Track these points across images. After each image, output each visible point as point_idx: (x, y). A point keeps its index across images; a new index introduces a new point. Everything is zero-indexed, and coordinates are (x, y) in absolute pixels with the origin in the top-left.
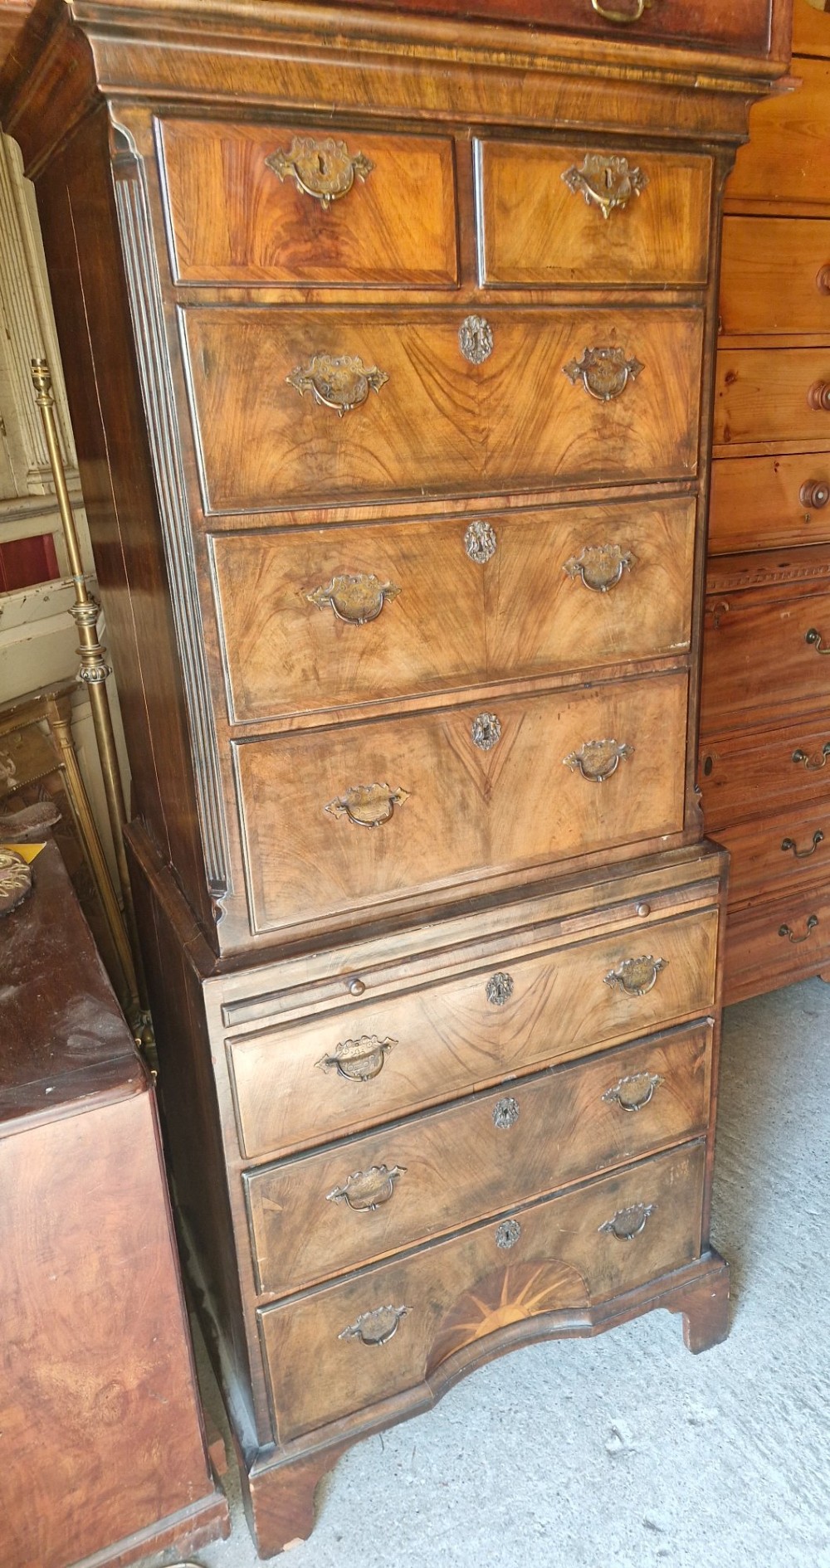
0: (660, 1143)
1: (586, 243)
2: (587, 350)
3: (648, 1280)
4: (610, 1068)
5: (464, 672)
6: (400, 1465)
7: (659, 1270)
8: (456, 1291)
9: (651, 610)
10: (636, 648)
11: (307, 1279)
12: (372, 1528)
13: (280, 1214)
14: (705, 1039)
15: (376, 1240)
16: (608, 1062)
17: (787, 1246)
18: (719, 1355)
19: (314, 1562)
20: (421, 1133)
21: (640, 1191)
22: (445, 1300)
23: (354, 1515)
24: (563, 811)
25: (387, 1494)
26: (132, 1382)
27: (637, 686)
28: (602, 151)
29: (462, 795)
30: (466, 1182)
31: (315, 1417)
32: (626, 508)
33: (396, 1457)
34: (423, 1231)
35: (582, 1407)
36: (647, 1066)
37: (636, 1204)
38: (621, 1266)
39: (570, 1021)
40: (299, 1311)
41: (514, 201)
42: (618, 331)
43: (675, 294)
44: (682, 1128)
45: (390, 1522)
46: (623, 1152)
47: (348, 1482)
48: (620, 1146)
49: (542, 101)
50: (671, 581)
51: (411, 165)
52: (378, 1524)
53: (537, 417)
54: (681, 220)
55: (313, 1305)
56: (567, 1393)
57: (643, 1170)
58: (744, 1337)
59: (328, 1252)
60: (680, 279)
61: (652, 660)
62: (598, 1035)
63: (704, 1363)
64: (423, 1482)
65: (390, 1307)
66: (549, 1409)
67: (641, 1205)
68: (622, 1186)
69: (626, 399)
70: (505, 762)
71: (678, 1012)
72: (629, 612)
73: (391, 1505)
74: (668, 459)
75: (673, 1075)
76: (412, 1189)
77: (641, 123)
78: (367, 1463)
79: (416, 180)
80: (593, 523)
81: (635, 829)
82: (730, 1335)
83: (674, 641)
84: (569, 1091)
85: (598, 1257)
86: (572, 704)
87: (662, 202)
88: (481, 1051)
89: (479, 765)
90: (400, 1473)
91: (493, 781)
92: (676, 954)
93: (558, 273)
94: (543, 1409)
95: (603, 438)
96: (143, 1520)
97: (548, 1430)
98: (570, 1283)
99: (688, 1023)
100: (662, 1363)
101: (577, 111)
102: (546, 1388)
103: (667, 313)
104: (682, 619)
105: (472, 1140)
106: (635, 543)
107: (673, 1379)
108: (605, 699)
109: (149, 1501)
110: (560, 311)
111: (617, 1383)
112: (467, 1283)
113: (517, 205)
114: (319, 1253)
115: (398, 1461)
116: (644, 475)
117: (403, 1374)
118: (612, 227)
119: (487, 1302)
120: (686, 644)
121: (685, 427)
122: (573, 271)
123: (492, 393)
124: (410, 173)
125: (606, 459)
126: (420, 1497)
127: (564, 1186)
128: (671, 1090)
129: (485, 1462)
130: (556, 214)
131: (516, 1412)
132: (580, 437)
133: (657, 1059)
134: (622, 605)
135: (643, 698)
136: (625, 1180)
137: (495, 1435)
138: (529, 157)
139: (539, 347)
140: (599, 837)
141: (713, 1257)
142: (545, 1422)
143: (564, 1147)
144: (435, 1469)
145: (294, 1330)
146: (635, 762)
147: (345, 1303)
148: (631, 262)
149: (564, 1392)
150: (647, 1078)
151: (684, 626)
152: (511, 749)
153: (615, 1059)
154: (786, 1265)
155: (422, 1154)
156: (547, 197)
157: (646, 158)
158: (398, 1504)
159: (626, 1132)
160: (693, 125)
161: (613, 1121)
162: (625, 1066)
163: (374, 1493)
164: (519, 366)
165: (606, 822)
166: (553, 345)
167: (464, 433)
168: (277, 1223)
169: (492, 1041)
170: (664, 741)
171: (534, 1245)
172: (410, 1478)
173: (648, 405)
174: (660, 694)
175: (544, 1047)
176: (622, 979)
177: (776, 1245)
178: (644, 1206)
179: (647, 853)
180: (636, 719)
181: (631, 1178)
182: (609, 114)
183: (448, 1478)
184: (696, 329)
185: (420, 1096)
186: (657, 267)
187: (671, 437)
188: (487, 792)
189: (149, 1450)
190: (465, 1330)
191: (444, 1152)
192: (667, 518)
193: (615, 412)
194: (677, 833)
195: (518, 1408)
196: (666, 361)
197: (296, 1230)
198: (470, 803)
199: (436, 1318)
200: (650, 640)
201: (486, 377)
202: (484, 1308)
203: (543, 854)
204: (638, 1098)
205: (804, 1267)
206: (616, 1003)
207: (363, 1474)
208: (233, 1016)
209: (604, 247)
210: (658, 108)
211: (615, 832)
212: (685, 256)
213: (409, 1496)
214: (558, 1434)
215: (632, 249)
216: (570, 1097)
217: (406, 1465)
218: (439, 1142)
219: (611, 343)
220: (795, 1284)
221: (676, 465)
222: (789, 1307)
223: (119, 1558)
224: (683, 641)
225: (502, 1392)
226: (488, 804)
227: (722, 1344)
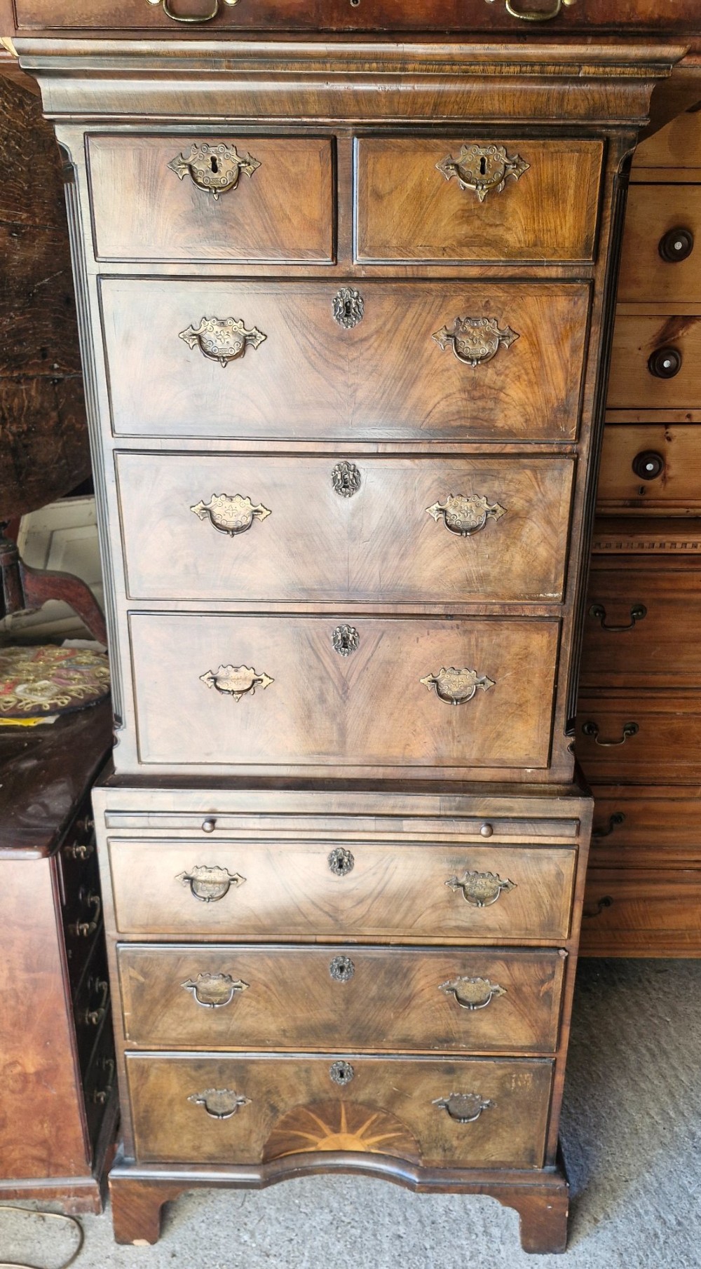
0: (500, 1048)
1: (459, 224)
2: (459, 319)
3: (483, 1166)
4: (448, 962)
5: (327, 587)
6: (246, 1224)
7: (496, 1162)
8: (292, 1102)
9: (518, 558)
10: (500, 591)
11: (163, 1042)
12: (199, 1260)
13: (143, 984)
14: (554, 967)
15: (221, 1034)
16: (447, 956)
17: (674, 1198)
18: (549, 1263)
19: (147, 1264)
20: (263, 959)
21: (477, 1083)
22: (281, 1106)
23: (194, 1243)
24: (419, 723)
25: (223, 1241)
26: (31, 1069)
27: (501, 625)
28: (480, 142)
29: (321, 690)
30: (302, 1015)
31: (166, 1153)
32: (495, 464)
33: (247, 1216)
34: (263, 1041)
35: (406, 1249)
36: (488, 973)
37: (474, 1095)
38: (455, 1143)
39: (410, 909)
40: (157, 1065)
41: (387, 188)
42: (492, 304)
43: (560, 270)
44: (524, 1042)
45: (214, 1263)
46: (459, 1042)
47: (204, 1218)
48: (457, 1036)
49: (420, 101)
50: (543, 534)
51: (293, 162)
52: (205, 1259)
53: (404, 377)
54: (564, 201)
55: (168, 1065)
56: (402, 1230)
57: (481, 1065)
58: (581, 1259)
59: (181, 1028)
60: (560, 256)
61: (522, 605)
62: (438, 930)
63: (531, 1264)
64: (254, 1245)
65: (231, 1092)
66: (379, 1238)
67: (477, 1097)
68: (459, 1073)
69: (499, 365)
70: (363, 670)
71: (526, 934)
72: (495, 558)
73: (221, 1250)
74: (543, 422)
75: (516, 991)
76: (254, 1003)
77: (525, 113)
78: (225, 1211)
79: (297, 175)
80: (459, 474)
81: (495, 754)
82: (569, 1251)
83: (544, 590)
84: (405, 970)
85: (431, 1126)
86: (431, 631)
87: (543, 185)
88: (321, 909)
89: (338, 669)
90: (242, 1230)
91: (351, 684)
92: (525, 880)
93: (429, 251)
94: (375, 1235)
95: (473, 399)
96: (36, 1172)
97: (368, 1254)
98: (404, 1138)
99: (538, 948)
100: (494, 1247)
101: (456, 107)
102: (387, 1219)
103: (546, 287)
104: (553, 571)
105: (309, 981)
106: (504, 496)
107: (495, 1264)
108: (467, 632)
109: (41, 1160)
110: (432, 285)
111: (447, 1244)
112: (303, 1099)
113: (390, 193)
114: (173, 1026)
115: (246, 1220)
116: (515, 435)
117: (242, 1151)
118: (487, 209)
119: (328, 1122)
120: (559, 594)
121: (563, 394)
122: (444, 249)
123: (361, 354)
124: (291, 168)
125: (475, 418)
126: (245, 1256)
127: (400, 1052)
128: (514, 1003)
129: (306, 1254)
130: (429, 199)
131: (352, 1227)
132: (447, 396)
133: (499, 968)
134: (489, 551)
135: (507, 638)
136: (463, 1068)
137: (326, 1237)
138: (403, 151)
139: (410, 315)
140: (455, 755)
141: (556, 1172)
142: (370, 1246)
143: (398, 1017)
144: (268, 1240)
145: (152, 1078)
146: (496, 694)
147: (193, 1073)
148: (507, 241)
149: (399, 1230)
150: (487, 985)
151: (556, 579)
152: (369, 660)
153: (454, 957)
154: (662, 1215)
155: (263, 978)
156: (421, 184)
157: (526, 146)
158: (226, 1252)
159: (463, 1026)
160: (582, 112)
161: (450, 1012)
162: (464, 966)
163: (216, 1235)
164: (388, 331)
165: (463, 743)
166: (424, 314)
167: (333, 387)
168: (140, 991)
169: (333, 903)
170: (529, 682)
171: (367, 1091)
172: (246, 1237)
173: (523, 371)
174: (527, 637)
175: (382, 924)
176: (463, 886)
177: (665, 1193)
178: (482, 1098)
179: (509, 780)
180: (498, 655)
181: (469, 1069)
182: (490, 107)
183: (273, 1252)
184: (580, 302)
185: (262, 930)
186: (535, 245)
187: (547, 401)
188: (346, 692)
189: (42, 1122)
190: (307, 1138)
191: (282, 983)
192: (539, 476)
193: (486, 376)
194: (541, 768)
195: (355, 1224)
196: (545, 334)
197: (155, 1002)
198: (329, 698)
199: (272, 1117)
200: (519, 587)
201: (356, 340)
202: (326, 1129)
203: (396, 757)
204: (476, 999)
205: (679, 1224)
206: (457, 907)
207: (217, 1217)
208: (115, 820)
209: (478, 228)
210: (544, 99)
211: (473, 754)
212: (567, 235)
213: (238, 1251)
214: (374, 1262)
215: (509, 229)
216: (405, 976)
217: (250, 1227)
218: (278, 973)
219: (484, 314)
220: (661, 1236)
221: (552, 428)
222: (641, 1253)
223: (15, 1191)
224: (554, 592)
225: (351, 1207)
226: (345, 702)
227: (558, 1256)
